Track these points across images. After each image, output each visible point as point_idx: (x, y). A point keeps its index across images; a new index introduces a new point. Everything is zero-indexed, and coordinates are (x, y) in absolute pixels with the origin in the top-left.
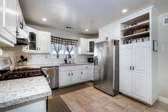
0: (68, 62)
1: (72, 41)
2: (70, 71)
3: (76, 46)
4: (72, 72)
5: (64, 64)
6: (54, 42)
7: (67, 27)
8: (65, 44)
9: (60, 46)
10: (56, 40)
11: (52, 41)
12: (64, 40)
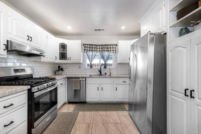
0: (103, 73)
1: (109, 46)
2: (100, 85)
3: (114, 52)
4: (102, 86)
5: (98, 75)
6: (87, 50)
7: (96, 30)
8: (100, 51)
9: (93, 54)
10: (89, 48)
11: (85, 50)
12: (98, 47)
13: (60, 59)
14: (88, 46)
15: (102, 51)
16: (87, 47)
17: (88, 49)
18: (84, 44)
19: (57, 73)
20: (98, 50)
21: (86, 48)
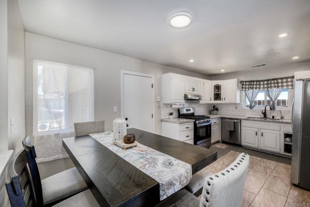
0: (269, 116)
1: (280, 81)
2: (259, 129)
5: (260, 118)
6: (245, 88)
7: (254, 67)
8: (264, 88)
9: (254, 92)
10: (249, 85)
11: (242, 88)
12: (262, 83)
13: (214, 100)
14: (247, 83)
15: (268, 88)
16: (246, 85)
17: (247, 86)
18: (242, 82)
19: (212, 112)
20: (262, 86)
21: (244, 86)
